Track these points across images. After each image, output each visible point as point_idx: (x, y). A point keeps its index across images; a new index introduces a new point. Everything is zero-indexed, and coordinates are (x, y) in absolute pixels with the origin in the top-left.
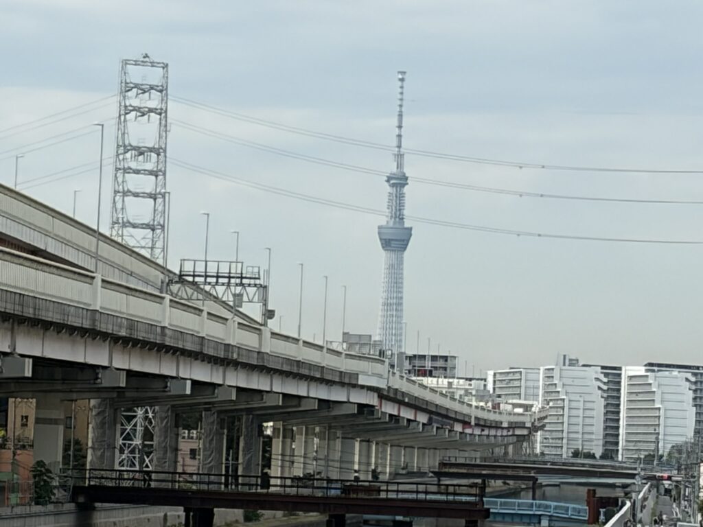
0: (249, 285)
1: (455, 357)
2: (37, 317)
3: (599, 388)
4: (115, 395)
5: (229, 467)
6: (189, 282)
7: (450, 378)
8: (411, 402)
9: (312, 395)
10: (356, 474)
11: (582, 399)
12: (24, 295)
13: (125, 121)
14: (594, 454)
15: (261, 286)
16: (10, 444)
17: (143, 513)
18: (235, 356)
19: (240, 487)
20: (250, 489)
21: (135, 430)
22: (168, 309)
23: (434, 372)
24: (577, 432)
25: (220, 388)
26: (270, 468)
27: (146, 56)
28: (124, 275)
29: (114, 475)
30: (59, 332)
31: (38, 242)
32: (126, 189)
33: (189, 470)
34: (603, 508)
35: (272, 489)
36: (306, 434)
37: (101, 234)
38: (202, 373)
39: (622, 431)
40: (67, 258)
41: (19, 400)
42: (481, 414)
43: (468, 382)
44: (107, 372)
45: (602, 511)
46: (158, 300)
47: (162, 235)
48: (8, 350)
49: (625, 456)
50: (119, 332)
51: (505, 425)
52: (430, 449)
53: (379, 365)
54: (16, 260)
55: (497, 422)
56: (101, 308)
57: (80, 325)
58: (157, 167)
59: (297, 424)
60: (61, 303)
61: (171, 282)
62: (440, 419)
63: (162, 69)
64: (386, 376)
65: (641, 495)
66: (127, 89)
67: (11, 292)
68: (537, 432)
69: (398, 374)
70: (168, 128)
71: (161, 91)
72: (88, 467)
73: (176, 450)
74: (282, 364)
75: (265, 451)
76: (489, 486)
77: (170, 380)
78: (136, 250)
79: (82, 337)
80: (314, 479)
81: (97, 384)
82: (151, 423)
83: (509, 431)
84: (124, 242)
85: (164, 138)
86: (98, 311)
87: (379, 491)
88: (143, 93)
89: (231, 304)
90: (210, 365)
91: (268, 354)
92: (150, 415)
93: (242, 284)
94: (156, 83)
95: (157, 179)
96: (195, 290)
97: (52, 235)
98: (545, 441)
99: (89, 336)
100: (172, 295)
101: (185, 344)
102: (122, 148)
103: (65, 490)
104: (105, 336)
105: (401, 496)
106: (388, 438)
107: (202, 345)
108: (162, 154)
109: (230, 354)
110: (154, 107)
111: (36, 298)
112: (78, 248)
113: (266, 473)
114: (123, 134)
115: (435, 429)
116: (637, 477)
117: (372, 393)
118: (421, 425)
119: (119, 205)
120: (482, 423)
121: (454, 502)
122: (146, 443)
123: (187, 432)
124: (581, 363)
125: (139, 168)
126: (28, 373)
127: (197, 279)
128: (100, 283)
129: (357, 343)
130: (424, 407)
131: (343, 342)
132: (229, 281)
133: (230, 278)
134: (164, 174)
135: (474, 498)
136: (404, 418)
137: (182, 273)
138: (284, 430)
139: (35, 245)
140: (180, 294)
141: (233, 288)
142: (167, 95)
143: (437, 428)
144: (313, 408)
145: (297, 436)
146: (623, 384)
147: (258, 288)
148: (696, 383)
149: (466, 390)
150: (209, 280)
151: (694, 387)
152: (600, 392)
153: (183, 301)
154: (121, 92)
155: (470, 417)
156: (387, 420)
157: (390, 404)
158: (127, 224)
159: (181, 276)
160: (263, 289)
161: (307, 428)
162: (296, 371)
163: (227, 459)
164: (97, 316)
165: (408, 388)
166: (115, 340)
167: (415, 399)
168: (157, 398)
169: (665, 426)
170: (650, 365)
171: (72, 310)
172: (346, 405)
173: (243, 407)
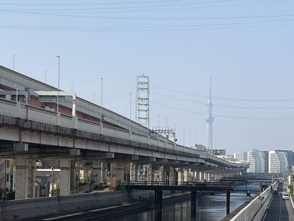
0: (170, 133)
1: (225, 150)
2: (115, 142)
3: (263, 157)
4: (136, 162)
5: (167, 180)
6: (155, 132)
7: (224, 155)
9: (188, 161)
10: (200, 181)
11: (258, 160)
12: (111, 137)
15: (173, 133)
16: (111, 175)
17: (145, 192)
18: (167, 151)
19: (170, 185)
20: (172, 185)
21: (143, 171)
22: (149, 139)
23: (220, 154)
25: (164, 160)
26: (177, 179)
27: (143, 75)
28: (138, 131)
30: (121, 146)
31: (116, 123)
32: (139, 109)
33: (158, 181)
35: (178, 185)
37: (131, 121)
38: (158, 156)
39: (269, 168)
40: (122, 127)
41: (113, 164)
42: (232, 165)
43: (229, 156)
44: (134, 156)
45: (263, 188)
46: (146, 137)
47: (148, 121)
48: (108, 151)
50: (137, 146)
51: (239, 167)
52: (219, 174)
53: (205, 153)
54: (109, 128)
55: (236, 166)
57: (126, 144)
58: (147, 103)
59: (184, 168)
60: (121, 139)
61: (150, 132)
62: (221, 166)
63: (147, 78)
64: (207, 155)
65: (274, 184)
66: (139, 83)
67: (108, 136)
68: (247, 169)
69: (210, 155)
70: (149, 93)
71: (147, 84)
72: (130, 181)
73: (153, 176)
74: (180, 153)
75: (176, 175)
76: (235, 183)
77: (150, 158)
78: (142, 125)
79: (127, 147)
80: (189, 182)
81: (131, 159)
82: (147, 169)
83: (240, 169)
84: (139, 123)
85: (148, 96)
86: (131, 140)
87: (206, 185)
88: (143, 84)
89: (166, 138)
90: (161, 154)
91: (175, 150)
92: (147, 167)
93: (168, 133)
95: (147, 106)
96: (157, 135)
97: (119, 121)
99: (129, 147)
100: (151, 136)
101: (154, 148)
102: (138, 99)
103: (124, 187)
104: (133, 147)
106: (208, 171)
107: (158, 148)
108: (148, 100)
110: (146, 88)
111: (115, 137)
112: (126, 125)
114: (138, 95)
116: (272, 180)
117: (203, 160)
118: (216, 168)
119: (137, 113)
120: (233, 167)
121: (224, 187)
122: (146, 174)
123: (156, 171)
124: (258, 151)
125: (142, 104)
126: (113, 157)
127: (157, 132)
128: (131, 133)
129: (199, 147)
130: (217, 163)
131: (196, 147)
133: (165, 131)
134: (149, 105)
136: (212, 166)
138: (181, 170)
140: (153, 136)
141: (166, 134)
142: (149, 85)
143: (221, 168)
144: (188, 164)
145: (184, 171)
146: (269, 156)
147: (173, 134)
148: (288, 155)
149: (228, 159)
151: (287, 156)
153: (153, 138)
154: (137, 84)
155: (229, 165)
156: (207, 166)
157: (208, 162)
158: (139, 118)
159: (153, 131)
160: (174, 134)
161: (187, 169)
162: (183, 154)
163: (167, 178)
164: (131, 142)
165: (213, 158)
166: (136, 148)
167: (215, 161)
168: (148, 162)
169: (280, 166)
170: (276, 151)
171: (124, 140)
172: (197, 163)
173: (170, 164)
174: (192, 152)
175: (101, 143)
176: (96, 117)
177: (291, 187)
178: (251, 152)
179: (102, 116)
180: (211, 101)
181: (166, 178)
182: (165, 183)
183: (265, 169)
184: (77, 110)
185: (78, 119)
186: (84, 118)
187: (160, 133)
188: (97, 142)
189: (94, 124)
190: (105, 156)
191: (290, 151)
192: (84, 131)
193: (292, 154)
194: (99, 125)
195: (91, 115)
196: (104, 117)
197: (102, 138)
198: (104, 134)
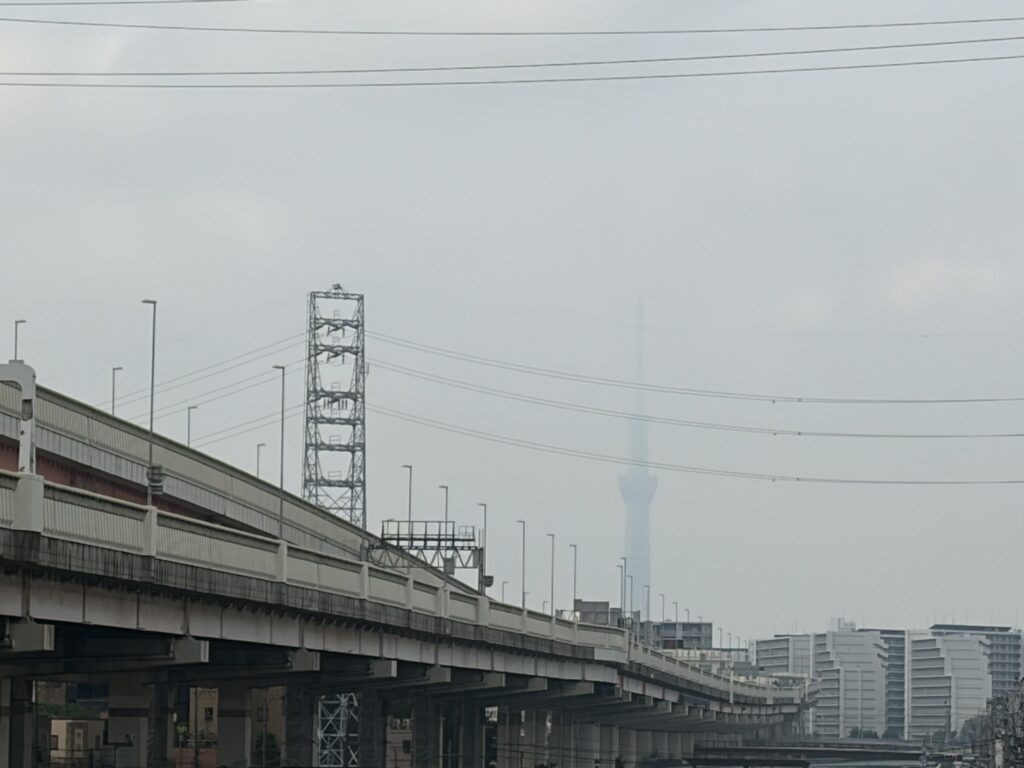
0: (462, 548)
1: (710, 625)
2: (213, 592)
3: (879, 656)
4: (310, 681)
5: (447, 761)
6: (393, 546)
7: (704, 649)
8: (658, 679)
9: (539, 674)
10: (597, 764)
11: (859, 670)
12: (196, 567)
13: (316, 361)
14: (875, 733)
15: (476, 548)
16: (192, 742)
18: (448, 631)
21: (339, 721)
22: (366, 576)
23: (685, 643)
24: (856, 709)
25: (433, 670)
27: (338, 287)
28: (318, 542)
30: (240, 609)
31: (217, 506)
32: (319, 442)
36: (537, 720)
37: (285, 493)
38: (410, 653)
39: (906, 705)
40: (249, 524)
41: (200, 689)
42: (740, 690)
43: (726, 654)
44: (299, 653)
46: (355, 568)
47: (362, 496)
48: (180, 632)
49: (911, 734)
50: (311, 606)
51: (770, 702)
52: (682, 732)
53: (618, 637)
54: (186, 527)
55: (759, 699)
57: (263, 600)
58: (355, 415)
59: (525, 709)
60: (242, 576)
61: (372, 547)
62: (693, 697)
63: (356, 302)
64: (627, 648)
66: (317, 326)
67: (182, 564)
68: (808, 709)
69: (641, 646)
70: (366, 370)
71: (356, 327)
72: (281, 765)
73: (385, 742)
74: (504, 639)
75: (489, 741)
77: (372, 661)
78: (333, 512)
79: (268, 613)
81: (288, 668)
83: (774, 709)
84: (318, 504)
85: (361, 381)
86: (284, 583)
88: (335, 330)
89: (442, 570)
90: (419, 642)
91: (486, 627)
92: (356, 704)
93: (454, 548)
94: (350, 318)
95: (354, 429)
96: (399, 556)
97: (230, 498)
98: (818, 719)
99: (275, 613)
100: (373, 562)
101: (388, 618)
102: (313, 395)
104: (293, 613)
106: (633, 721)
107: (409, 619)
108: (360, 400)
109: (442, 628)
110: (349, 345)
111: (211, 570)
112: (263, 512)
113: (493, 766)
114: (314, 379)
115: (687, 710)
116: (922, 757)
117: (611, 669)
118: (670, 705)
119: (312, 461)
120: (742, 700)
122: (351, 735)
124: (857, 629)
125: (334, 416)
126: (205, 658)
127: (402, 543)
128: (285, 551)
129: (592, 612)
130: (673, 683)
131: (575, 610)
132: (439, 544)
133: (439, 540)
134: (363, 423)
136: (650, 697)
137: (386, 537)
138: (511, 715)
139: (212, 509)
140: (383, 560)
141: (443, 552)
142: (363, 330)
143: (690, 708)
144: (541, 689)
145: (526, 722)
146: (906, 650)
147: (473, 551)
148: (991, 646)
149: (723, 663)
150: (416, 543)
151: (989, 652)
152: (880, 660)
153: (388, 570)
154: (310, 330)
155: (729, 694)
156: (630, 700)
157: (633, 681)
158: (321, 482)
159: (383, 540)
160: (479, 554)
161: (537, 713)
162: (521, 647)
163: (445, 752)
164: (284, 590)
165: (653, 663)
166: (306, 616)
167: (663, 673)
168: (360, 683)
169: (957, 697)
170: (936, 627)
171: (254, 583)
172: (581, 684)
173: (460, 690)
174: (560, 634)
175: (148, 597)
176: (124, 477)
178: (825, 633)
179: (156, 472)
183: (889, 711)
184: (39, 446)
185: (47, 487)
186: (72, 484)
187: (416, 548)
188: (130, 591)
189: (117, 510)
190: (167, 654)
191: (1001, 629)
192: (72, 543)
193: (1007, 642)
194: (139, 516)
195: (102, 468)
196: (162, 478)
197: (153, 574)
198: (163, 555)
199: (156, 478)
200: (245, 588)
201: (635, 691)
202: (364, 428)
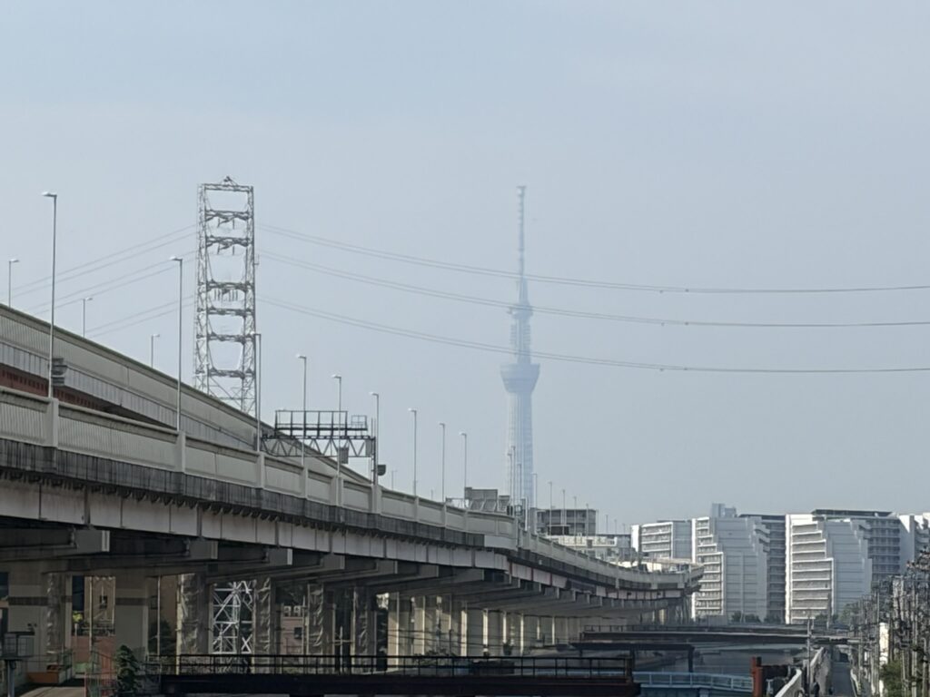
0: (355, 438)
1: (593, 512)
2: (113, 483)
3: (761, 541)
4: (206, 568)
5: (339, 647)
6: (286, 436)
7: (589, 535)
8: (545, 565)
9: (431, 561)
10: (486, 650)
11: (741, 554)
12: (97, 458)
13: (207, 253)
14: (757, 617)
15: (369, 437)
16: (88, 630)
18: (342, 519)
19: (353, 669)
20: (365, 671)
21: (231, 608)
22: (263, 466)
23: (570, 529)
24: (738, 593)
25: (327, 557)
26: (386, 646)
27: (229, 179)
28: (212, 432)
29: (208, 661)
30: (139, 499)
31: (113, 397)
32: (210, 332)
33: (299, 651)
34: (769, 678)
35: (390, 670)
36: (427, 606)
37: (183, 385)
38: (305, 540)
39: (788, 589)
40: (145, 414)
41: (97, 578)
42: (626, 576)
43: (610, 540)
44: (196, 541)
45: (769, 681)
46: (252, 458)
47: (253, 385)
48: (82, 522)
49: (792, 618)
50: (209, 496)
51: (654, 587)
52: (568, 618)
53: (508, 524)
55: (644, 584)
56: (187, 469)
57: (163, 490)
58: (245, 305)
59: (416, 595)
60: (142, 466)
61: (265, 437)
62: (580, 583)
63: (246, 193)
64: (516, 536)
65: (814, 661)
66: (208, 217)
67: (83, 455)
68: (691, 593)
69: (529, 533)
70: (256, 261)
71: (246, 219)
72: (178, 652)
73: (279, 629)
74: (396, 526)
75: (380, 627)
76: (639, 658)
77: (268, 549)
78: (223, 401)
79: (166, 504)
80: (437, 658)
81: (185, 557)
82: (248, 599)
83: (658, 594)
84: (210, 393)
85: (251, 272)
86: (182, 473)
87: (513, 667)
88: (225, 222)
89: (335, 459)
90: (313, 530)
91: (379, 515)
92: (248, 591)
93: (347, 437)
94: (241, 210)
95: (245, 319)
96: (293, 445)
97: (126, 389)
98: (700, 604)
99: (174, 503)
100: (267, 452)
101: (283, 508)
102: (205, 286)
103: (153, 681)
104: (191, 502)
105: (537, 673)
106: (520, 607)
107: (304, 507)
108: (250, 291)
109: (336, 517)
110: (239, 237)
111: (110, 460)
112: (158, 403)
113: (383, 652)
114: (205, 270)
115: (574, 595)
116: (808, 641)
117: (500, 556)
118: (558, 591)
119: (203, 351)
120: (627, 586)
121: (600, 678)
122: (244, 622)
123: (290, 608)
124: (739, 514)
125: (226, 307)
126: (106, 548)
127: (295, 433)
128: (184, 441)
129: (482, 500)
130: (561, 569)
132: (332, 434)
133: (332, 429)
134: (253, 315)
135: (621, 673)
136: (538, 583)
137: (278, 427)
138: (402, 602)
139: (108, 400)
140: (276, 450)
141: (336, 442)
142: (253, 222)
143: (577, 593)
144: (433, 576)
145: (416, 609)
146: (787, 535)
147: (366, 440)
148: (871, 531)
149: (608, 549)
151: (869, 536)
152: (762, 545)
153: (280, 459)
154: (201, 222)
155: (614, 579)
156: (519, 586)
157: (521, 568)
158: (213, 372)
159: (276, 429)
160: (371, 442)
161: (427, 598)
162: (413, 533)
163: (337, 638)
164: (183, 480)
165: (540, 548)
166: (204, 505)
167: (551, 559)
168: (254, 571)
169: (838, 582)
170: (819, 512)
171: (154, 472)
172: (472, 570)
173: (353, 577)
174: (451, 522)
175: (50, 488)
176: (22, 369)
177: (889, 674)
178: (707, 518)
179: (57, 363)
180: (523, 293)
181: (334, 640)
182: (333, 660)
183: (770, 595)
187: (310, 437)
188: (31, 481)
189: (19, 401)
190: (69, 542)
191: (881, 514)
193: (887, 526)
194: (42, 407)
196: (63, 369)
197: (55, 465)
198: (66, 445)
199: (57, 369)
200: (144, 479)
201: (522, 577)
202: (254, 320)
